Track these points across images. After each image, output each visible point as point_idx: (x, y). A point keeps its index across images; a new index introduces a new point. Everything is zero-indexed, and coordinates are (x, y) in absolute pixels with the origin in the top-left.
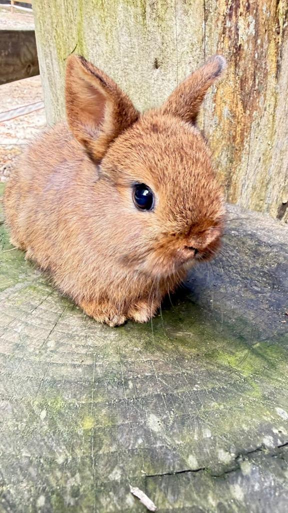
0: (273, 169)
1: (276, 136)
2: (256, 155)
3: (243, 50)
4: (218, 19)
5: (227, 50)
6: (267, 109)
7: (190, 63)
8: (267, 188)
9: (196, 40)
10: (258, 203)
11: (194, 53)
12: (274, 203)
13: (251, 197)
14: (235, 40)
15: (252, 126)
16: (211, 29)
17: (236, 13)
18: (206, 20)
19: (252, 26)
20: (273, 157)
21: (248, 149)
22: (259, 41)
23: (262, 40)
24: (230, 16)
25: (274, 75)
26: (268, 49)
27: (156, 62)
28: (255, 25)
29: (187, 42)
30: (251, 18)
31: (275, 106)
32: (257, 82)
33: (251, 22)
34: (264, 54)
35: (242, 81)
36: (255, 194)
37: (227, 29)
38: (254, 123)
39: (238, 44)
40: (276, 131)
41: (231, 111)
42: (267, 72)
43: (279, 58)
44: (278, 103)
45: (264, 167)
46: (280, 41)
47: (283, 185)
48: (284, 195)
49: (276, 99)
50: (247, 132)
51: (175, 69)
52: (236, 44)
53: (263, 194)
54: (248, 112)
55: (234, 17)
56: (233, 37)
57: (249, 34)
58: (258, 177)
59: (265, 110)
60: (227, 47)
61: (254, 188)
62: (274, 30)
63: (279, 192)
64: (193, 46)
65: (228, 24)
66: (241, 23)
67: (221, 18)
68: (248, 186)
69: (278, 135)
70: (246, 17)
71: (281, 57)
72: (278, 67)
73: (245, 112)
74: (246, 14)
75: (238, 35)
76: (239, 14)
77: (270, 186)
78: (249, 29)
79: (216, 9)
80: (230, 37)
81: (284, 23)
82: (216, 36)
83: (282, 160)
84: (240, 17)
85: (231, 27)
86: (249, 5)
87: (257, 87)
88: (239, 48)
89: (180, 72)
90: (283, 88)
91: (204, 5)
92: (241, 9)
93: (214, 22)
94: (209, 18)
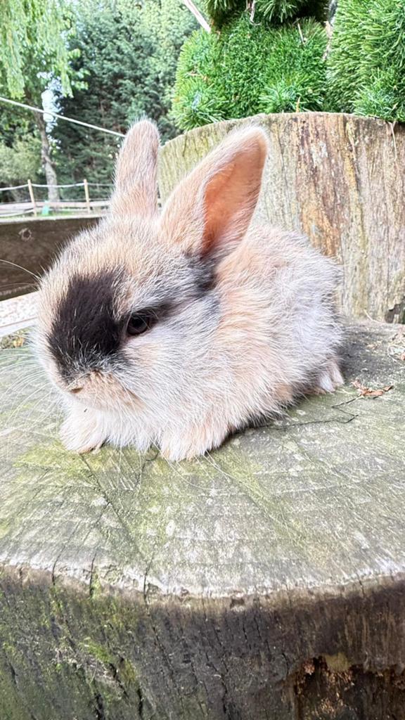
0: (372, 278)
1: (369, 244)
2: (351, 264)
3: (319, 171)
4: (293, 150)
5: (305, 173)
6: (354, 220)
7: (275, 191)
8: (369, 296)
9: (277, 171)
10: (362, 311)
11: (277, 182)
12: (380, 311)
13: (353, 306)
14: (311, 163)
15: (342, 237)
16: (288, 159)
17: (307, 141)
18: (282, 153)
19: (324, 150)
20: (370, 265)
21: (341, 260)
22: (333, 161)
23: (336, 160)
24: (303, 144)
25: (355, 188)
26: (343, 166)
28: (327, 148)
29: (270, 174)
30: (321, 143)
31: (362, 217)
32: (338, 196)
33: (323, 146)
34: (340, 171)
35: (323, 198)
36: (357, 303)
37: (302, 156)
38: (342, 234)
39: (314, 167)
40: (368, 240)
41: (318, 226)
42: (347, 187)
43: (357, 173)
44: (365, 213)
45: (361, 276)
46: (354, 157)
47: (386, 291)
48: (389, 302)
49: (361, 210)
50: (337, 243)
51: (263, 199)
52: (312, 167)
53: (366, 302)
54: (335, 225)
55: (306, 145)
56: (308, 162)
57: (322, 156)
58: (358, 286)
59: (352, 221)
60: (304, 172)
61: (355, 297)
62: (346, 149)
63: (384, 300)
65: (302, 152)
66: (314, 148)
67: (296, 148)
68: (348, 296)
69: (372, 244)
70: (317, 143)
71: (359, 171)
72: (358, 180)
73: (332, 225)
74: (316, 141)
75: (312, 159)
76: (310, 141)
77: (372, 295)
78: (322, 152)
79: (289, 142)
80: (305, 162)
81: (355, 141)
82: (293, 164)
83: (381, 267)
84: (311, 145)
85: (305, 154)
86: (318, 132)
87: (339, 201)
88: (315, 170)
89: (268, 200)
90: (367, 199)
91: (279, 141)
92: (311, 137)
93: (289, 153)
94: (285, 150)
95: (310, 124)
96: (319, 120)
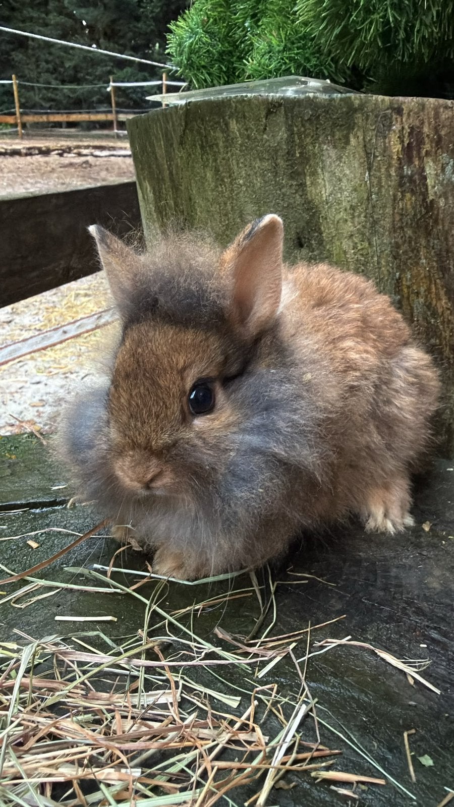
3: (438, 208)
4: (390, 166)
5: (410, 211)
7: (351, 235)
9: (357, 200)
11: (357, 221)
14: (422, 194)
16: (380, 181)
17: (419, 152)
18: (370, 169)
24: (409, 158)
27: (299, 238)
29: (344, 204)
30: (445, 158)
33: (448, 164)
35: (439, 255)
37: (407, 179)
39: (429, 201)
41: (429, 306)
51: (328, 247)
52: (424, 201)
55: (415, 160)
56: (417, 190)
57: (445, 182)
60: (409, 207)
64: (353, 210)
65: (407, 171)
66: (430, 169)
67: (394, 162)
70: (437, 157)
74: (436, 151)
75: (425, 185)
76: (424, 152)
78: (445, 174)
79: (385, 151)
80: (412, 190)
82: (388, 192)
84: (426, 159)
85: (412, 176)
86: (440, 137)
88: (430, 207)
89: (337, 251)
91: (365, 146)
92: (427, 147)
93: (383, 170)
94: (375, 164)
95: (426, 121)
96: (445, 115)
